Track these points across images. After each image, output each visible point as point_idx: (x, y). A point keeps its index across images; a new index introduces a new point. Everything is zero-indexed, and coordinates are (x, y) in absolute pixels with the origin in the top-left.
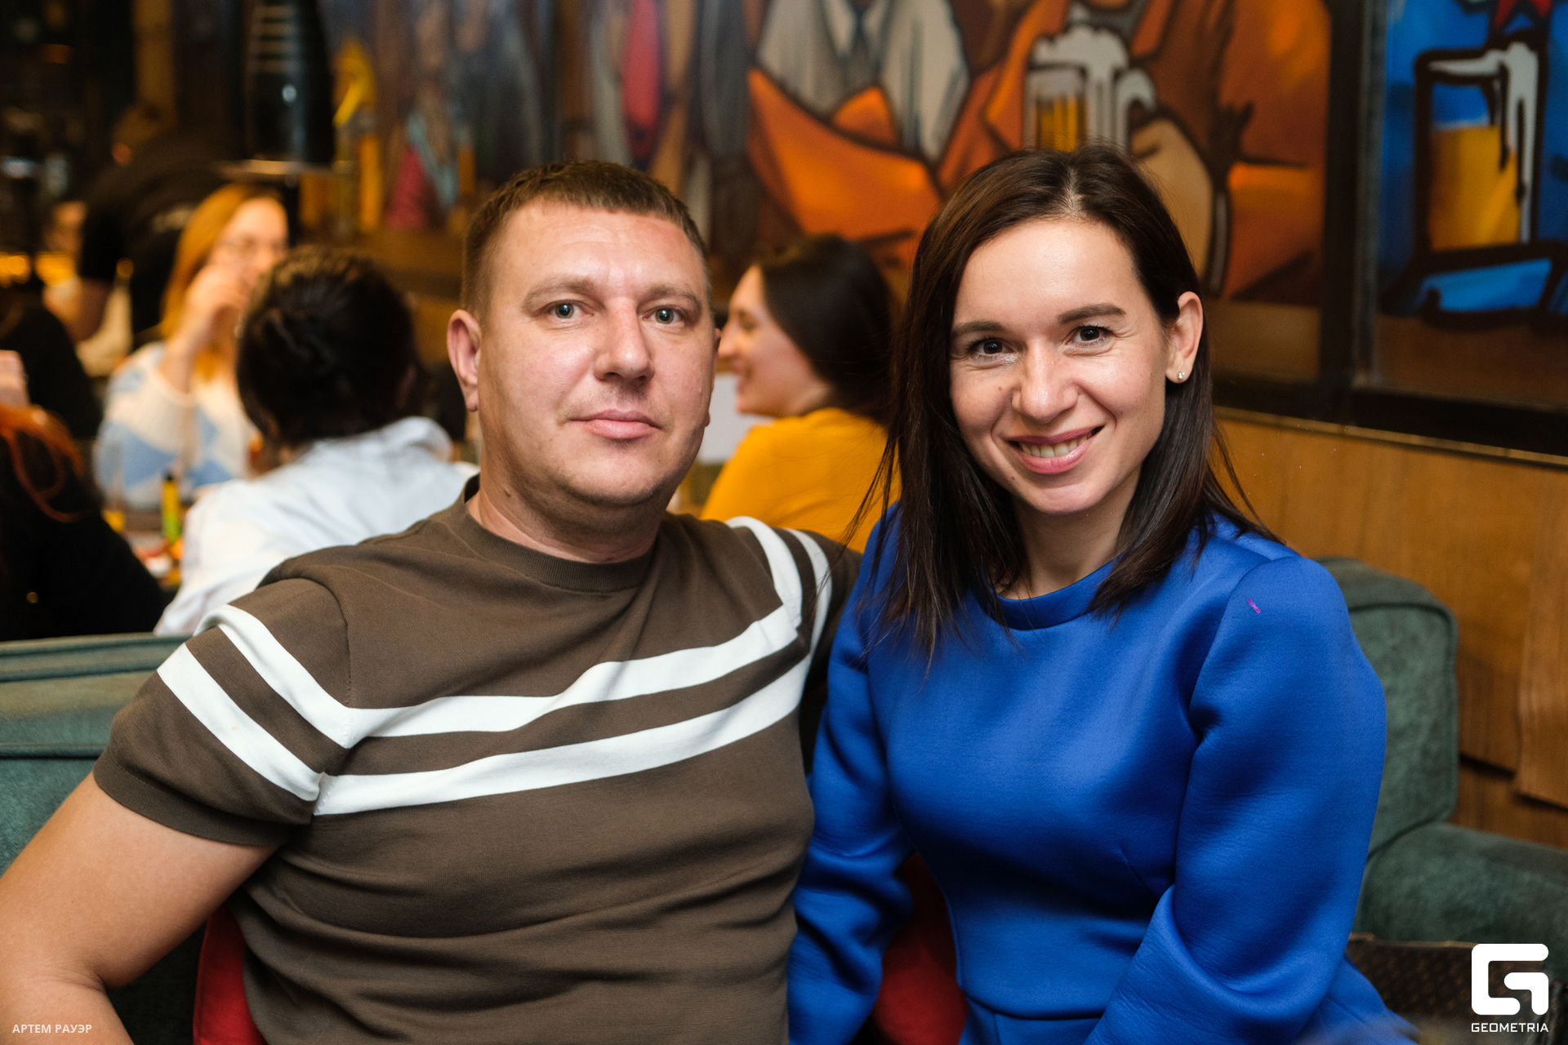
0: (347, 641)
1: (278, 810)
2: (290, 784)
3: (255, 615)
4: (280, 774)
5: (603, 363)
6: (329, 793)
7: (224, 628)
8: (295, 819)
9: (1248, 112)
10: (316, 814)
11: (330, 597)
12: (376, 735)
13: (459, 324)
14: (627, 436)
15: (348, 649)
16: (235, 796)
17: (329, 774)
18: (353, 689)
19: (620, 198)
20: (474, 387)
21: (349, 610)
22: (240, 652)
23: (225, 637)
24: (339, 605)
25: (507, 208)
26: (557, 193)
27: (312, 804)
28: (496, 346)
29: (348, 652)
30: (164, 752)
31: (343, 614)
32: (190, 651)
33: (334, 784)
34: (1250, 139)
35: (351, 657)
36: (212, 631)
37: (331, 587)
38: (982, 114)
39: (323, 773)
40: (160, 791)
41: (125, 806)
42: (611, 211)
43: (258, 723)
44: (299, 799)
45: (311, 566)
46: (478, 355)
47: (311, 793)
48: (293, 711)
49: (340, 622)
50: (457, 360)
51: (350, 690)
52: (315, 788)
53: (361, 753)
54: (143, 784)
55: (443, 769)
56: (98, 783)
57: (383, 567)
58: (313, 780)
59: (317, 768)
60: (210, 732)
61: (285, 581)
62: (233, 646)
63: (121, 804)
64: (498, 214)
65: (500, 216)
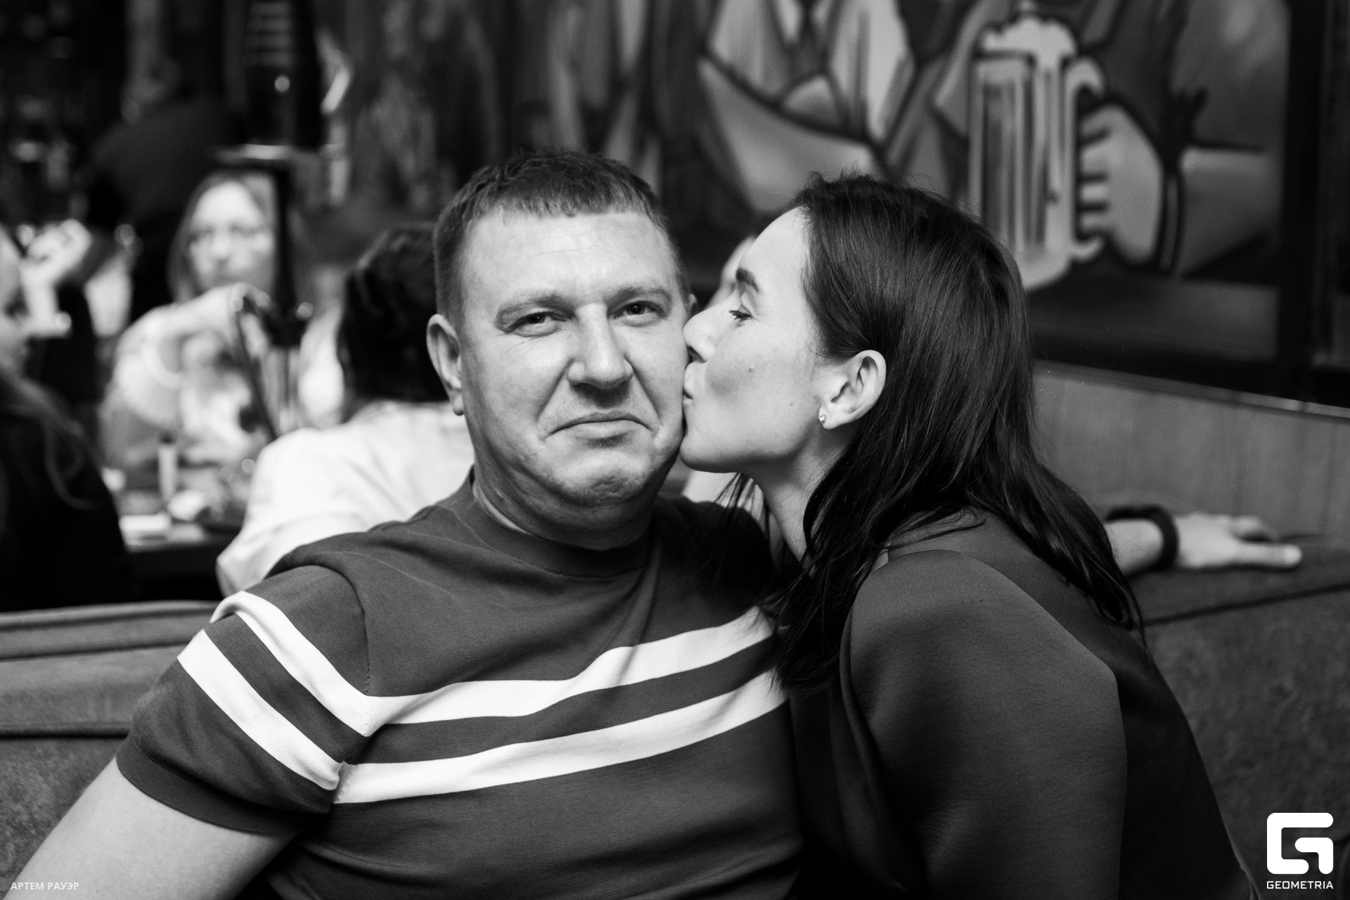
0: (365, 629)
1: (300, 800)
2: (312, 773)
3: (274, 603)
4: (301, 763)
5: (577, 372)
6: (348, 782)
7: (240, 614)
8: (316, 808)
9: (1200, 99)
10: (336, 802)
11: (347, 584)
12: (394, 723)
13: (437, 329)
14: (611, 435)
15: (366, 637)
16: (257, 786)
17: (349, 763)
18: (372, 677)
19: (578, 200)
20: (459, 390)
21: (364, 596)
22: (260, 640)
23: (245, 625)
24: (356, 593)
25: (469, 217)
26: (515, 201)
27: (333, 794)
28: (475, 357)
29: (366, 641)
30: (186, 740)
31: (359, 603)
32: (211, 638)
33: (353, 772)
34: (1203, 124)
35: (369, 646)
36: (231, 618)
37: (346, 575)
38: (929, 100)
39: (344, 763)
40: (184, 781)
41: (149, 795)
42: (571, 215)
43: (279, 712)
44: (319, 788)
45: (323, 553)
46: (459, 360)
47: (332, 783)
48: (313, 699)
49: (357, 610)
50: (439, 363)
51: (368, 677)
52: (335, 778)
53: (381, 741)
54: (166, 773)
55: (461, 756)
56: (121, 771)
57: (394, 553)
58: (334, 770)
59: (337, 758)
60: (232, 721)
61: (301, 569)
62: (253, 634)
63: (144, 792)
64: (461, 224)
65: (464, 225)
